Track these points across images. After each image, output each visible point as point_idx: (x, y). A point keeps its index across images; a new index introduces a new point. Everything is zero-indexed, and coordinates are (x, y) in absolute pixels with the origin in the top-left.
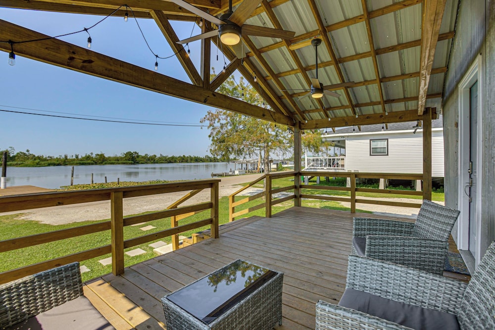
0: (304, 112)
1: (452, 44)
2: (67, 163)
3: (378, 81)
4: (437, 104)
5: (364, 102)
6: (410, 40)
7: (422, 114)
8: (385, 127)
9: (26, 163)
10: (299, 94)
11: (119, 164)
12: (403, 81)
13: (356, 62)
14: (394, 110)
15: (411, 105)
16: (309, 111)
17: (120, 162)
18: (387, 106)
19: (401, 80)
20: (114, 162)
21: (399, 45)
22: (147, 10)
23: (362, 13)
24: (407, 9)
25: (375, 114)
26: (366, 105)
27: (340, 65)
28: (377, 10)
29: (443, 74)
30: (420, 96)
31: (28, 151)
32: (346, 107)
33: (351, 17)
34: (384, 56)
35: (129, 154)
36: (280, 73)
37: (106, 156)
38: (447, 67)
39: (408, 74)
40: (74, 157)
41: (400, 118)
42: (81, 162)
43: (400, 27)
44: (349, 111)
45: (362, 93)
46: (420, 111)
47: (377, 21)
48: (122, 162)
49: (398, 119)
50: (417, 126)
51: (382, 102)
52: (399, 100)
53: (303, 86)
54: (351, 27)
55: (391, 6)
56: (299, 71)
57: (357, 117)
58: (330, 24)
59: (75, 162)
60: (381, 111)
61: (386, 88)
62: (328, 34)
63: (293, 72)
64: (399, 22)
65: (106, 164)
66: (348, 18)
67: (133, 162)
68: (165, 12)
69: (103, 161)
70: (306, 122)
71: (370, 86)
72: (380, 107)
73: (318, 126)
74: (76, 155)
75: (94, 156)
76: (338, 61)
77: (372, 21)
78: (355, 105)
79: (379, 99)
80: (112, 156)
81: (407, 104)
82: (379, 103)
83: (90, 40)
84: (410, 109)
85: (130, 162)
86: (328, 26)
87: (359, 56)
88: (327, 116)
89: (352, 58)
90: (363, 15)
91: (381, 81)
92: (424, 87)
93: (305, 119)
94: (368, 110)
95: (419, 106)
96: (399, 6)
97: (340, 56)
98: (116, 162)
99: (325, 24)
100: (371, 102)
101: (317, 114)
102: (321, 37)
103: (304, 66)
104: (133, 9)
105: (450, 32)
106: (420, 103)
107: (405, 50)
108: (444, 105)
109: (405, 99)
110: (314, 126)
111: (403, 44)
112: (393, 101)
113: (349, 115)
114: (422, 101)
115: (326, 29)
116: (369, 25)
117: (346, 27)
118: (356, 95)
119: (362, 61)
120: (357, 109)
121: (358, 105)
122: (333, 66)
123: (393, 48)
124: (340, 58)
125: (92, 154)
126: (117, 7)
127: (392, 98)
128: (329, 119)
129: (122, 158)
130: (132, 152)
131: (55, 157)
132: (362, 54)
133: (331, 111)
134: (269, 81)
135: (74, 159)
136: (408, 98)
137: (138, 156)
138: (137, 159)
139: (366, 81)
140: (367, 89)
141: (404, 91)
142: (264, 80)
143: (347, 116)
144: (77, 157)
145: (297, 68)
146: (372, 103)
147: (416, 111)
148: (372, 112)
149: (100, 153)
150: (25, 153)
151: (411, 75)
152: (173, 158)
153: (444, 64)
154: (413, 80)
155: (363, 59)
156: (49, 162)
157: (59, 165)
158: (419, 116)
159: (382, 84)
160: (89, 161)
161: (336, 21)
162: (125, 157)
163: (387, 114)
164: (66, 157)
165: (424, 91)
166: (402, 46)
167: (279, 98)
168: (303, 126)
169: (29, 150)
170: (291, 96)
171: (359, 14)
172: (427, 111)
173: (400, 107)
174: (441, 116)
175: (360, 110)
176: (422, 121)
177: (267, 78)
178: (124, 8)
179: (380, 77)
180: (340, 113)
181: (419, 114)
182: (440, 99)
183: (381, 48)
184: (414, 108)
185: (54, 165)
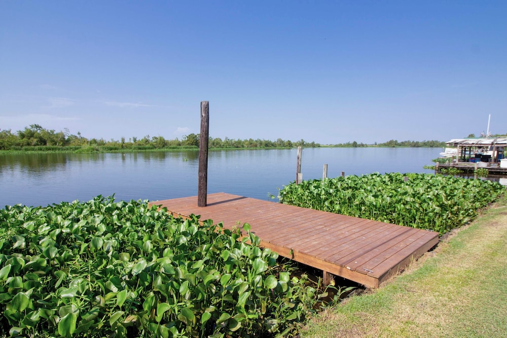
2: (124, 148)
9: (83, 147)
17: (181, 146)
20: (176, 146)
31: (79, 134)
42: (141, 147)
48: (184, 146)
59: (134, 146)
65: (167, 148)
67: (197, 147)
69: (163, 145)
74: (134, 138)
85: (194, 147)
125: (148, 136)
129: (184, 142)
135: (132, 144)
150: (76, 137)
152: (239, 142)
156: (106, 146)
160: (149, 146)
162: (188, 140)
164: (123, 140)
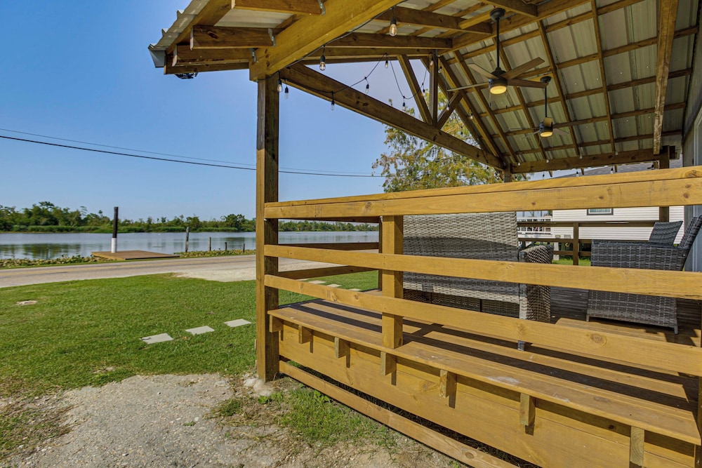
0: (517, 153)
1: (690, 80)
2: (151, 229)
3: (609, 117)
4: (676, 142)
5: (590, 140)
6: (644, 76)
7: (658, 152)
8: (614, 169)
9: (102, 227)
10: (515, 133)
11: (218, 231)
12: (637, 116)
13: (585, 98)
14: (625, 149)
15: (646, 143)
16: (523, 152)
17: (219, 228)
18: (617, 145)
19: (634, 117)
20: (212, 228)
21: (633, 81)
22: (395, 56)
23: (597, 52)
24: (643, 49)
25: (602, 154)
26: (593, 143)
27: (567, 101)
28: (611, 50)
29: (682, 110)
30: (655, 134)
32: (570, 146)
33: (584, 55)
34: (616, 92)
35: (232, 217)
36: (498, 110)
37: (201, 220)
38: (686, 102)
39: (642, 110)
40: (160, 222)
41: (633, 158)
42: (170, 228)
43: (635, 64)
44: (572, 152)
45: (589, 132)
46: (656, 150)
47: (610, 59)
48: (222, 228)
49: (630, 160)
50: (653, 166)
51: (612, 140)
52: (632, 138)
53: (521, 123)
54: (582, 64)
55: (626, 46)
56: (521, 107)
57: (581, 157)
58: (561, 62)
59: (162, 228)
60: (610, 151)
61: (617, 125)
62: (558, 71)
63: (513, 109)
64: (634, 60)
65: (200, 231)
66: (580, 56)
67: (236, 229)
68: (408, 55)
69: (198, 227)
70: (519, 164)
71: (598, 123)
72: (609, 146)
73: (533, 169)
74: (163, 219)
75: (185, 220)
76: (566, 97)
77: (606, 59)
78: (580, 144)
79: (608, 137)
80: (208, 221)
81: (641, 142)
82: (608, 142)
83: (368, 87)
84: (644, 148)
85: (233, 228)
86: (559, 64)
87: (589, 92)
88: (545, 157)
89: (581, 94)
90: (597, 54)
91: (612, 117)
92: (658, 125)
93: (517, 161)
94: (594, 150)
95: (655, 144)
96: (634, 47)
97: (567, 91)
98: (215, 228)
99: (556, 62)
100: (599, 140)
101: (532, 155)
102: (551, 75)
103: (526, 102)
104: (390, 56)
105: (688, 69)
106: (655, 140)
107: (640, 86)
108: (683, 144)
109: (639, 137)
110: (529, 169)
111: (637, 80)
112: (625, 139)
113: (571, 155)
114: (657, 139)
115: (556, 66)
116: (603, 64)
117: (578, 65)
118: (582, 132)
119: (592, 97)
120: (581, 149)
121: (583, 144)
122: (560, 102)
123: (626, 85)
124: (568, 94)
125: (182, 217)
126: (381, 56)
127: (623, 136)
128: (548, 161)
129: (222, 224)
130: (236, 215)
131: (134, 222)
132: (592, 90)
133: (549, 152)
134: (483, 119)
135: (160, 225)
136: (642, 136)
137: (244, 221)
138: (243, 225)
139: (594, 118)
140: (595, 126)
141: (638, 128)
142: (478, 116)
143: (568, 157)
144: (164, 220)
145: (519, 104)
146: (600, 142)
147: (652, 150)
148: (599, 152)
149: (192, 216)
151: (646, 111)
153: (682, 100)
154: (648, 116)
155: (593, 95)
156: (129, 227)
157: (141, 231)
158: (655, 155)
159: (612, 120)
160: (179, 227)
161: (568, 58)
162: (226, 221)
163: (617, 154)
165: (659, 129)
166: (636, 82)
167: (491, 137)
168: (514, 170)
169: (102, 211)
170: (505, 135)
171: (592, 53)
172: (664, 150)
173: (632, 146)
174: (681, 156)
175: (585, 150)
176: (658, 161)
177: (482, 115)
178: (385, 56)
179: (611, 113)
180: (560, 154)
181: (654, 153)
182: (680, 137)
183: (614, 84)
184: (649, 147)
185: (136, 231)
